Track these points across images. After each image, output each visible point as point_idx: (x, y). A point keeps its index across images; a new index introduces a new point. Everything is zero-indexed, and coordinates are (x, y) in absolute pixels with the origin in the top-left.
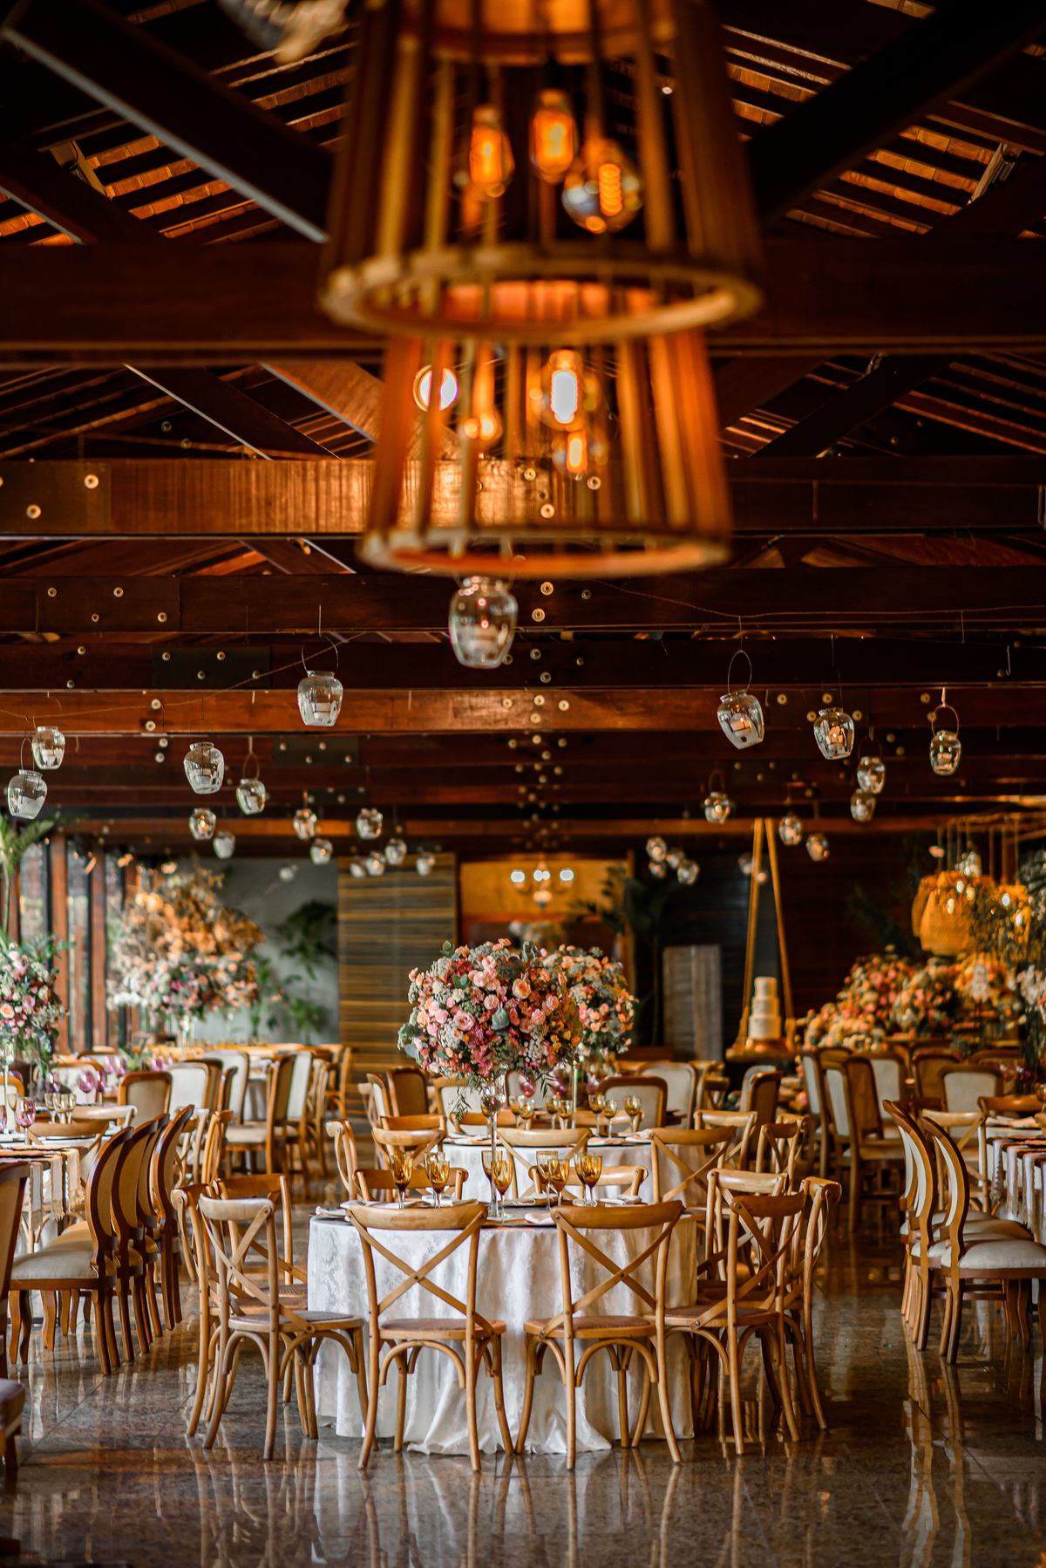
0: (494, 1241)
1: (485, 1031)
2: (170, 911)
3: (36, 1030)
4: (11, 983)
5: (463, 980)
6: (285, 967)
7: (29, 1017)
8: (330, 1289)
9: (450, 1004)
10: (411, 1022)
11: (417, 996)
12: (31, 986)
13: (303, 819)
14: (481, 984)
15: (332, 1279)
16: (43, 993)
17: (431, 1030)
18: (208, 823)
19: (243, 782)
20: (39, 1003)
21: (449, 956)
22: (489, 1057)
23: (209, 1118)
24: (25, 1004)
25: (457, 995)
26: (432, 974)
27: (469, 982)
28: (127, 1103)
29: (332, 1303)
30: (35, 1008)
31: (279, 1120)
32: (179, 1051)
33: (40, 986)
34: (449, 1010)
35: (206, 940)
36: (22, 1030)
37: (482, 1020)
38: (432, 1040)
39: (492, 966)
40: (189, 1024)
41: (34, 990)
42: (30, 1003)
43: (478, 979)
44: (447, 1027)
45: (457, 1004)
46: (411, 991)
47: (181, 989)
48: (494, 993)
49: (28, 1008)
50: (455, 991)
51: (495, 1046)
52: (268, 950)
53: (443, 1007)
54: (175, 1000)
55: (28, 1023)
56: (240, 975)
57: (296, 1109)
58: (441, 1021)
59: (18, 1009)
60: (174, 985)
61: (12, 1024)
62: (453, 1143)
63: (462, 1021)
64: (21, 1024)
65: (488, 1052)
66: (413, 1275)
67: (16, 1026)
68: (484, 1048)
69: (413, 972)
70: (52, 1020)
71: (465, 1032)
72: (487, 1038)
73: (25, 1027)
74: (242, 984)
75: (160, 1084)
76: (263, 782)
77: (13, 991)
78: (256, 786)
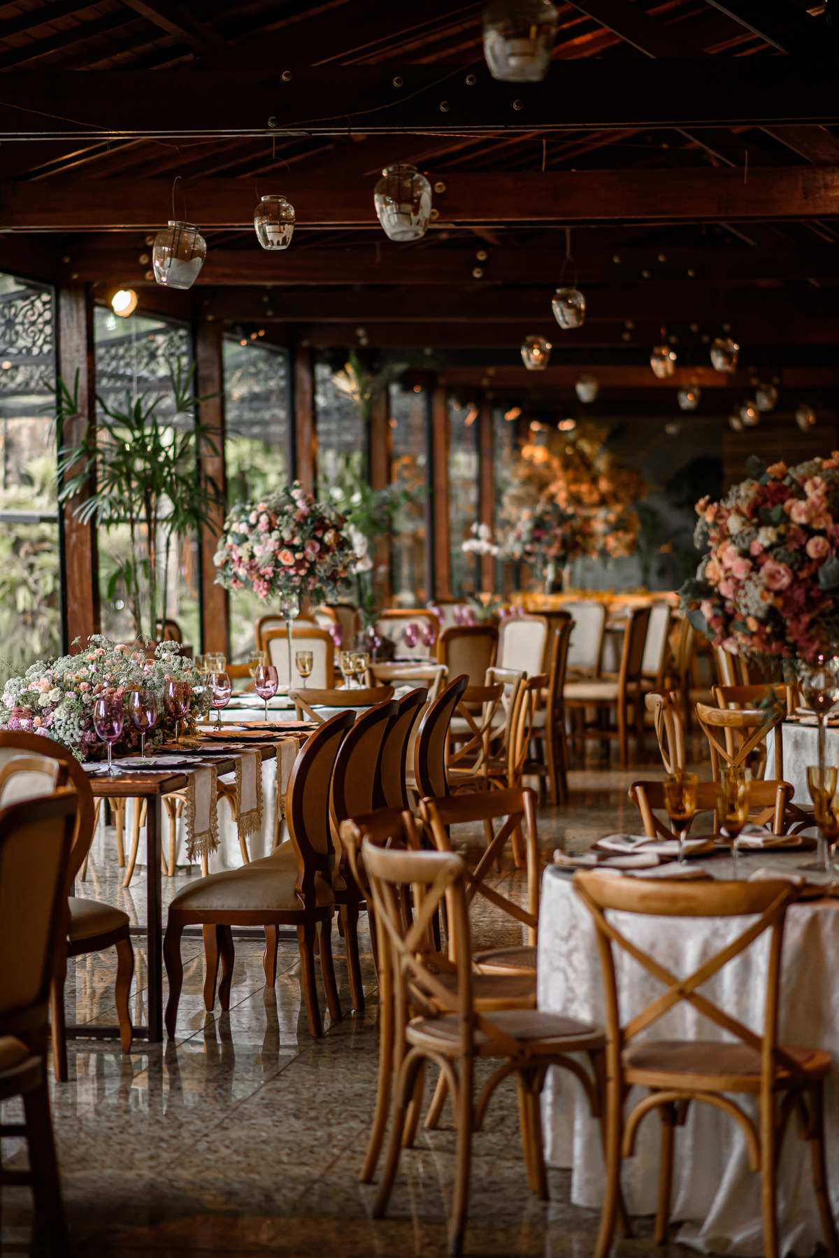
0: (814, 925)
1: (808, 591)
2: (556, 463)
3: (321, 580)
4: (292, 526)
5: (775, 513)
7: (313, 564)
8: (567, 979)
9: (755, 550)
10: (699, 577)
11: (706, 536)
12: (315, 529)
13: (662, 358)
14: (803, 520)
15: (570, 964)
16: (329, 537)
17: (725, 589)
18: (542, 351)
19: (560, 291)
20: (325, 549)
21: (757, 478)
22: (813, 632)
24: (309, 550)
25: (765, 537)
26: (730, 504)
27: (786, 517)
28: (446, 660)
29: (570, 1001)
30: (320, 555)
31: (634, 675)
33: (325, 528)
34: (754, 559)
35: (591, 492)
36: (304, 579)
37: (803, 575)
38: (728, 604)
39: (819, 492)
41: (319, 534)
42: (313, 548)
43: (798, 512)
44: (750, 586)
45: (767, 550)
46: (698, 530)
47: (545, 538)
48: (822, 533)
49: (311, 554)
50: (763, 532)
51: (822, 615)
53: (745, 554)
54: (538, 548)
55: (311, 572)
56: (621, 525)
58: (741, 575)
59: (299, 556)
60: (537, 534)
61: (292, 572)
62: (796, 722)
63: (772, 576)
64: (303, 572)
65: (813, 623)
66: (675, 988)
67: (297, 575)
68: (806, 619)
69: (702, 502)
70: (340, 568)
71: (778, 593)
72: (811, 603)
73: (307, 575)
74: (620, 534)
75: (484, 640)
76: (581, 288)
77: (293, 535)
78: (574, 296)
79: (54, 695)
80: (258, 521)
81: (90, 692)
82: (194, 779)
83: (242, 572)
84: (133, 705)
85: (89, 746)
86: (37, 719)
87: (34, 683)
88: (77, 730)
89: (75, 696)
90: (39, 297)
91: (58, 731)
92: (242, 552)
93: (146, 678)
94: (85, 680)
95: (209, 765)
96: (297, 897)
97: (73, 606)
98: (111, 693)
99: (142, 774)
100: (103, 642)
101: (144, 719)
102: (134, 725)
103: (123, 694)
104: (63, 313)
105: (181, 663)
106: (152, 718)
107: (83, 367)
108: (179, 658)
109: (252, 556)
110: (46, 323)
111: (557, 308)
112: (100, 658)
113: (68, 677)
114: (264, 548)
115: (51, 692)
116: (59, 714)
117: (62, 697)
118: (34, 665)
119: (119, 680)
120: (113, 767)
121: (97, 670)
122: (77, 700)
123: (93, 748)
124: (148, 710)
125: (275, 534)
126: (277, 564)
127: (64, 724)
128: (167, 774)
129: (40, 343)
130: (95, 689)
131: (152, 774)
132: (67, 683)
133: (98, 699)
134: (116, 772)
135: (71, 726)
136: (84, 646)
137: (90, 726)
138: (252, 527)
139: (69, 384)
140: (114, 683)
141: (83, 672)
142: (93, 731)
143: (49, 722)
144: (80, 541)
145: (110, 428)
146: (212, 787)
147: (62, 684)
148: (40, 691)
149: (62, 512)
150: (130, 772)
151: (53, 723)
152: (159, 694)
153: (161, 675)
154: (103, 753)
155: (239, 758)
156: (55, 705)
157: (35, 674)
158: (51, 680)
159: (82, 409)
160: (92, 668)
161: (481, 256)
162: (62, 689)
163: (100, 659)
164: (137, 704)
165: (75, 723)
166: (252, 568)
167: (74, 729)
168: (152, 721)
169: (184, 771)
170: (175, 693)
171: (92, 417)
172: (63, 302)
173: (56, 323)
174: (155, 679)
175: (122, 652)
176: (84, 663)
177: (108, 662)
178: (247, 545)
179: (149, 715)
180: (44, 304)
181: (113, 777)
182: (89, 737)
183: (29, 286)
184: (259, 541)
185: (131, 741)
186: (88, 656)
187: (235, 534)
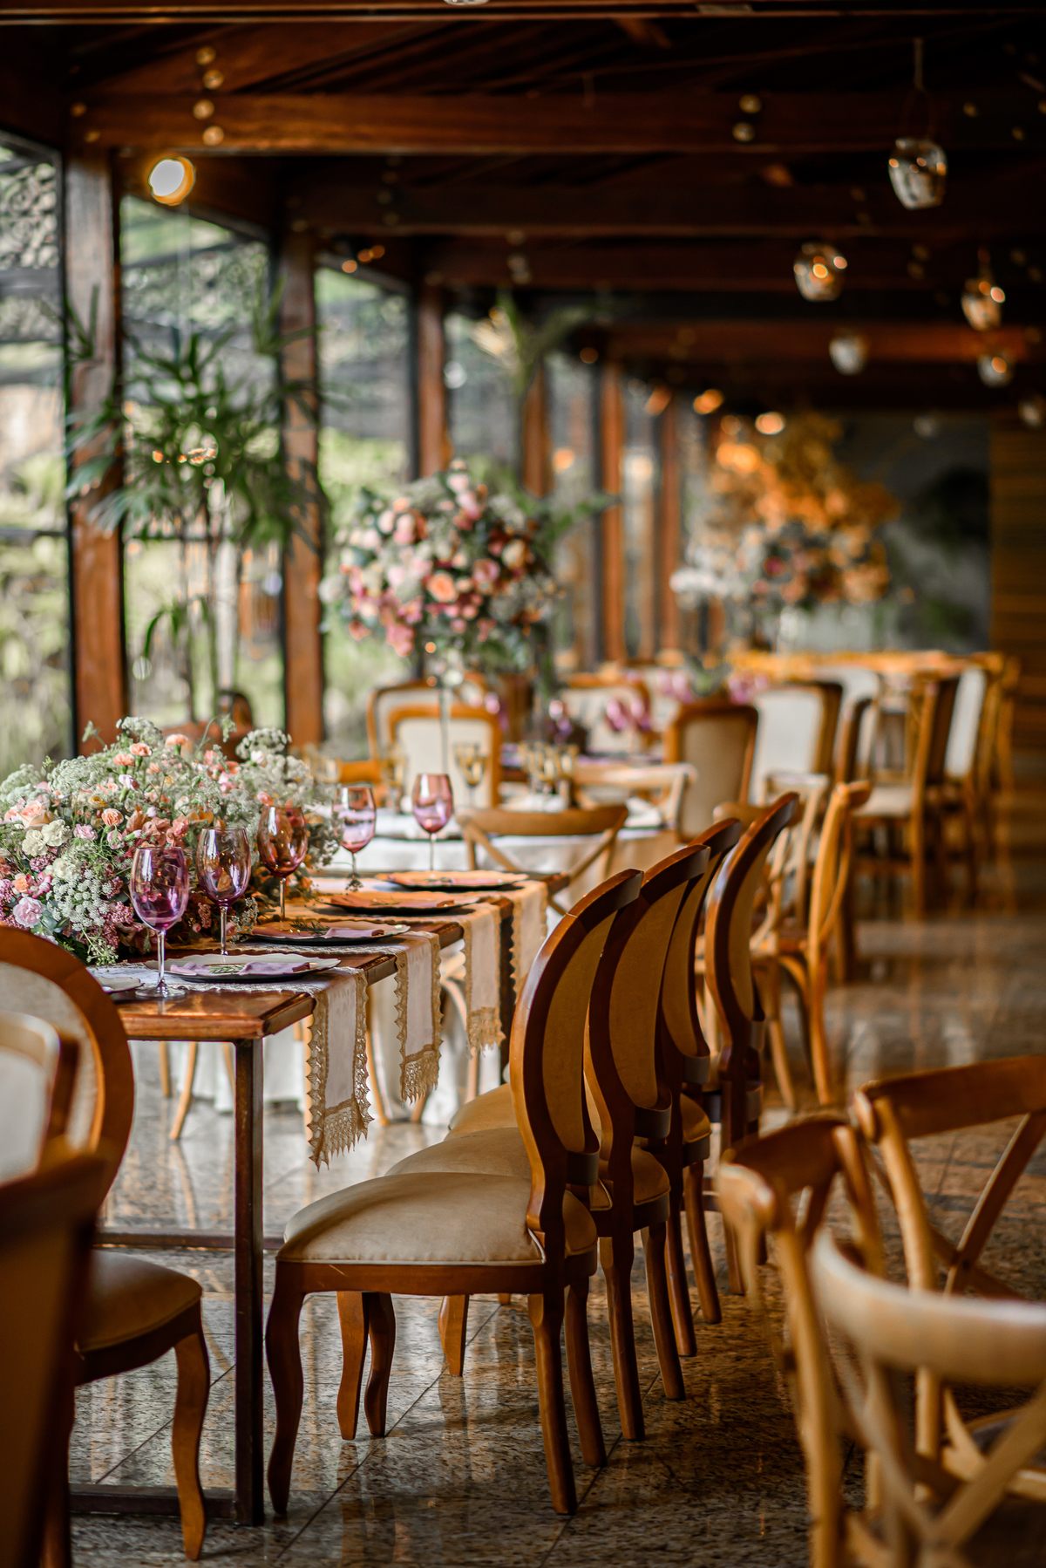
2: (769, 472)
3: (499, 625)
4: (452, 535)
6: (918, 553)
7: (487, 599)
12: (491, 541)
13: (980, 296)
16: (513, 554)
18: (831, 269)
19: (902, 144)
20: (506, 574)
23: (826, 796)
24: (480, 576)
28: (680, 757)
30: (499, 583)
31: (935, 775)
32: (778, 664)
33: (506, 540)
35: (816, 511)
36: (472, 624)
40: (790, 624)
41: (496, 549)
42: (486, 571)
47: (781, 573)
49: (484, 579)
52: (900, 535)
54: (771, 588)
55: (484, 611)
56: (865, 558)
57: (959, 758)
59: (464, 585)
60: (770, 566)
61: (452, 612)
64: (470, 612)
67: (460, 616)
73: (477, 618)
75: (737, 726)
76: (939, 141)
77: (455, 549)
78: (926, 154)
79: (52, 833)
80: (395, 529)
81: (121, 828)
82: (326, 1004)
83: (368, 611)
84: (204, 854)
85: (119, 931)
86: (20, 878)
87: (14, 809)
88: (97, 903)
89: (92, 835)
90: (33, 172)
91: (60, 905)
92: (368, 578)
93: (226, 797)
94: (111, 804)
95: (350, 969)
96: (529, 1239)
97: (87, 667)
98: (162, 829)
99: (225, 994)
100: (146, 732)
101: (224, 879)
102: (206, 888)
103: (184, 831)
104: (74, 197)
105: (285, 768)
106: (240, 880)
107: (105, 284)
108: (281, 760)
109: (385, 586)
110: (46, 212)
111: (898, 172)
112: (141, 761)
113: (81, 797)
114: (406, 571)
115: (48, 828)
116: (62, 869)
117: (70, 838)
118: (17, 774)
119: (174, 803)
120: (168, 981)
121: (136, 785)
122: (97, 842)
123: (126, 934)
124: (233, 863)
125: (425, 549)
126: (427, 598)
127: (71, 892)
128: (274, 993)
129: (35, 243)
130: (131, 821)
131: (243, 994)
132: (77, 808)
133: (137, 841)
134: (173, 987)
135: (85, 895)
136: (109, 737)
137: (123, 890)
138: (386, 537)
139: (82, 312)
140: (167, 811)
141: (109, 788)
142: (127, 903)
143: (44, 886)
144: (99, 564)
145: (149, 381)
146: (358, 1013)
147: (67, 812)
148: (27, 825)
149: (71, 519)
150: (201, 988)
151: (51, 888)
152: (251, 829)
153: (251, 789)
154: (147, 943)
155: (403, 953)
156: (54, 853)
157: (18, 791)
158: (47, 802)
159: (104, 350)
160: (126, 781)
161: (750, 105)
162: (69, 823)
163: (141, 763)
164: (212, 851)
165: (94, 889)
166: (386, 604)
167: (90, 900)
168: (240, 885)
169: (307, 988)
170: (280, 826)
171: (119, 364)
172: (74, 178)
173: (61, 212)
174: (242, 801)
175: (179, 750)
176: (110, 770)
177: (154, 766)
178: (376, 568)
179: (235, 873)
180: (44, 182)
181: (169, 1001)
182: (120, 914)
183: (19, 152)
184: (396, 560)
185: (198, 920)
186: (117, 758)
187: (356, 549)
